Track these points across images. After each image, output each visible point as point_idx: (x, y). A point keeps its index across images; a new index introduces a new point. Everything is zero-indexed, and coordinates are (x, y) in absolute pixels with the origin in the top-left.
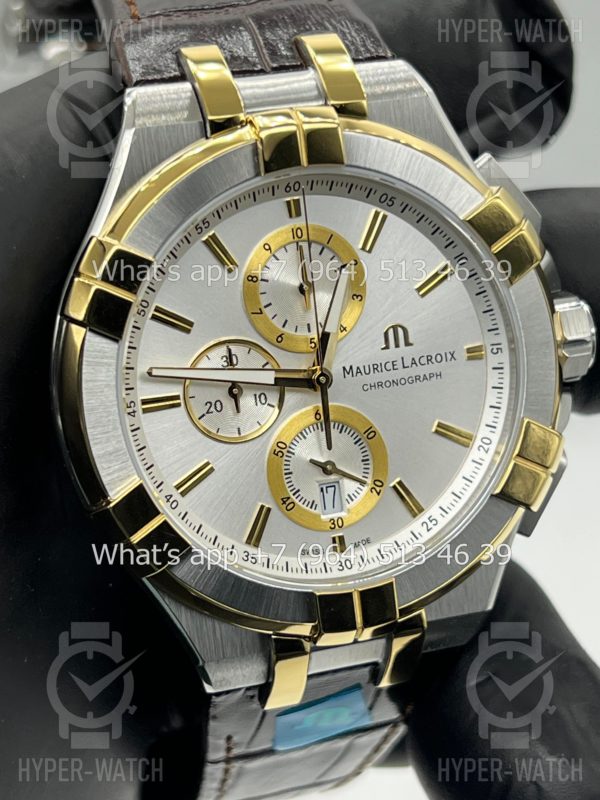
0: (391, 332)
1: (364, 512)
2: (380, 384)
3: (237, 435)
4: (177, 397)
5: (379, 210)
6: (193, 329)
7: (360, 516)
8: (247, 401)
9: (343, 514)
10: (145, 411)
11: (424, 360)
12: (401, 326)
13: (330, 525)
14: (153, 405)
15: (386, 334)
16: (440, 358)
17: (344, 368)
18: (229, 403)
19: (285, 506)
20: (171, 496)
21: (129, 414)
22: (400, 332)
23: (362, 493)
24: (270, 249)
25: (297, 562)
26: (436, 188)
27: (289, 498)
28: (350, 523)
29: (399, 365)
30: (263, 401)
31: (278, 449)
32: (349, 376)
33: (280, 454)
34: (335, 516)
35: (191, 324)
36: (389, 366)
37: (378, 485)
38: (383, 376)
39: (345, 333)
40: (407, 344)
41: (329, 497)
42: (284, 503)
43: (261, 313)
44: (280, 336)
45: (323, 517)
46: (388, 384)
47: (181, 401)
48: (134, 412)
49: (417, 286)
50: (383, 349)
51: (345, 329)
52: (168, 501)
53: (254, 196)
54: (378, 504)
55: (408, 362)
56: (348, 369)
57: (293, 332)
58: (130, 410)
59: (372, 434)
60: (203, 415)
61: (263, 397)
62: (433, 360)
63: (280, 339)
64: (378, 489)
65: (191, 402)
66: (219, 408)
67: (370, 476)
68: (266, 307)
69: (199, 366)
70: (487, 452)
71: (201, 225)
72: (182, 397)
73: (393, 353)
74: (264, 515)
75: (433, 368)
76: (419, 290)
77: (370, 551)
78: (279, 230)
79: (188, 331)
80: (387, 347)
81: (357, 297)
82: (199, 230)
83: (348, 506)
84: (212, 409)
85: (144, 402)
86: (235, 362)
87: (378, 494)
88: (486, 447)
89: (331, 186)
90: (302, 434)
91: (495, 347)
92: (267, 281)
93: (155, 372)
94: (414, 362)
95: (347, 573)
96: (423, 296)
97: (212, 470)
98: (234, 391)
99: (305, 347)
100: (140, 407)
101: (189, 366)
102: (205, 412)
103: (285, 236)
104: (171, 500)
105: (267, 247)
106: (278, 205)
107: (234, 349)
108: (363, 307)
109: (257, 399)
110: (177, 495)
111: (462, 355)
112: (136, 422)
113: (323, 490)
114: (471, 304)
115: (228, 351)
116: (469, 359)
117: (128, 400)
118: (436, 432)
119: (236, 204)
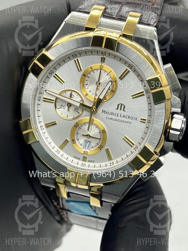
0: (120, 105)
2: (112, 119)
3: (67, 117)
4: (53, 100)
5: (128, 68)
6: (64, 84)
7: (93, 153)
8: (72, 109)
9: (89, 151)
10: (44, 101)
11: (127, 117)
12: (123, 105)
13: (84, 152)
14: (46, 100)
15: (118, 105)
16: (132, 118)
17: (103, 110)
18: (67, 107)
19: (72, 142)
20: (42, 126)
21: (38, 100)
22: (123, 106)
23: (95, 148)
24: (92, 69)
25: (71, 158)
26: (142, 67)
27: (74, 140)
28: (89, 154)
29: (119, 115)
30: (77, 111)
31: (76, 125)
32: (103, 113)
33: (76, 127)
34: (86, 150)
35: (64, 82)
36: (116, 115)
37: (101, 147)
38: (113, 117)
39: (105, 100)
40: (124, 110)
41: (88, 145)
42: (73, 141)
43: (84, 86)
44: (87, 94)
46: (114, 120)
47: (54, 102)
48: (40, 100)
49: (132, 95)
50: (116, 109)
51: (106, 99)
52: (41, 127)
53: (92, 52)
54: (99, 152)
55: (122, 116)
56: (104, 111)
57: (92, 95)
58: (39, 99)
59: (104, 132)
60: (59, 108)
61: (77, 110)
62: (130, 118)
63: (86, 95)
65: (57, 103)
66: (64, 108)
67: (100, 143)
68: (86, 85)
69: (61, 95)
70: (135, 150)
71: (74, 55)
72: (54, 101)
73: (119, 112)
74: (66, 141)
75: (130, 120)
76: (132, 96)
77: (92, 164)
78: (96, 64)
79: (62, 83)
80: (117, 109)
81: (113, 91)
82: (73, 57)
83: (91, 149)
84: (62, 107)
85: (44, 98)
86: (72, 96)
87: (100, 149)
88: (136, 149)
89: (115, 57)
90: (85, 124)
91: (149, 121)
92: (89, 77)
93: (47, 91)
94: (124, 116)
95: (82, 167)
96: (133, 98)
97: (56, 124)
98: (69, 105)
99: (93, 100)
100: (42, 99)
101: (58, 94)
102: (60, 107)
103: (97, 66)
104: (42, 127)
105: (91, 68)
106: (99, 57)
107: (73, 93)
108: (114, 95)
109: (75, 109)
110: (44, 127)
111: (139, 120)
112: (40, 103)
113: (86, 142)
114: (147, 106)
115: (71, 93)
116: (141, 121)
117: (39, 96)
118: (123, 139)
119: (86, 53)
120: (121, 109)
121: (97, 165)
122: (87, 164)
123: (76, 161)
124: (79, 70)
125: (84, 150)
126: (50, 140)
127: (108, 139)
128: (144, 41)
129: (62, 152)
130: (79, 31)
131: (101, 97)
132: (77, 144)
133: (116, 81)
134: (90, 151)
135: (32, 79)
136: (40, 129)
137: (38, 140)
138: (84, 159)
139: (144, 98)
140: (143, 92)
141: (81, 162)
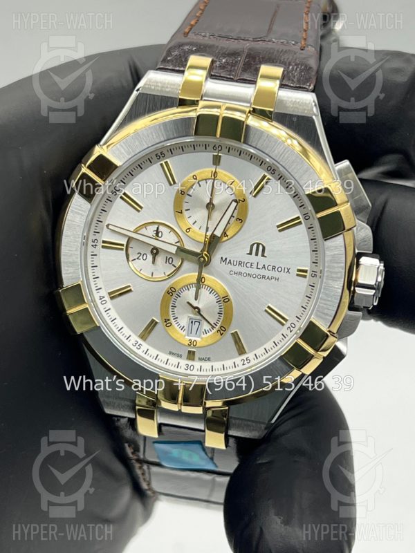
0: (256, 245)
1: (210, 342)
2: (240, 273)
3: (150, 276)
4: (122, 245)
5: (266, 174)
6: (142, 211)
7: (207, 344)
8: (160, 259)
9: (198, 339)
10: (103, 247)
11: (270, 268)
12: (262, 244)
13: (189, 342)
14: (108, 245)
15: (252, 246)
16: (281, 270)
17: (222, 258)
18: (150, 257)
20: (104, 297)
21: (92, 245)
22: (261, 247)
23: (211, 333)
24: (196, 179)
25: (164, 356)
26: (295, 171)
27: (169, 320)
28: (200, 345)
29: (255, 266)
30: (171, 262)
31: (170, 291)
32: (223, 263)
33: (171, 294)
34: (193, 339)
35: (141, 207)
36: (249, 265)
37: (222, 330)
38: (243, 270)
39: (226, 238)
40: (263, 255)
41: (195, 327)
42: (166, 322)
43: (181, 213)
44: (189, 229)
45: (187, 337)
46: (245, 275)
47: (124, 248)
48: (96, 245)
49: (278, 224)
50: (248, 254)
51: (227, 236)
52: (101, 299)
53: (194, 147)
54: (219, 340)
55: (260, 266)
56: (224, 259)
57: (198, 229)
58: (94, 244)
59: (227, 300)
61: (171, 260)
62: (276, 269)
64: (222, 332)
65: (130, 250)
66: (144, 258)
67: (220, 323)
68: (187, 210)
69: (139, 232)
70: (291, 332)
71: (159, 154)
72: (125, 246)
73: (253, 258)
74: (153, 324)
75: (275, 274)
76: (278, 226)
77: (206, 365)
78: (204, 170)
79: (139, 211)
80: (250, 254)
81: (240, 220)
82: (158, 157)
83: (203, 336)
84: (141, 257)
85: (104, 242)
86: (160, 235)
87: (221, 335)
88: (292, 329)
89: (241, 153)
90: (187, 287)
91: (314, 273)
92: (191, 196)
93: (110, 227)
94: (264, 267)
95: (188, 372)
96: (280, 231)
97: (130, 291)
98: (155, 252)
99: (202, 240)
100: (100, 244)
101: (132, 230)
102: (136, 258)
103: (207, 174)
104: (103, 299)
105: (195, 177)
106: (209, 156)
107: (162, 228)
108: (242, 227)
109: (167, 260)
110: (107, 298)
111: (294, 271)
112: (95, 251)
113: (192, 322)
114: (308, 244)
115: (158, 228)
116: (298, 275)
117: (94, 238)
118: (266, 311)
119: (182, 148)
120: (257, 254)
121: (218, 365)
122: (197, 364)
123: (174, 360)
124: (172, 182)
125: (188, 338)
126: (119, 323)
127: (234, 313)
128: (295, 119)
129: (145, 346)
130: (167, 107)
131: (218, 233)
132: (174, 328)
133: (244, 200)
134: (202, 338)
135: (80, 206)
136: (98, 302)
137: (98, 325)
138: (191, 355)
139: (302, 229)
140: (298, 218)
141: (184, 362)
